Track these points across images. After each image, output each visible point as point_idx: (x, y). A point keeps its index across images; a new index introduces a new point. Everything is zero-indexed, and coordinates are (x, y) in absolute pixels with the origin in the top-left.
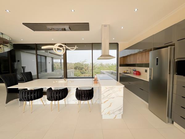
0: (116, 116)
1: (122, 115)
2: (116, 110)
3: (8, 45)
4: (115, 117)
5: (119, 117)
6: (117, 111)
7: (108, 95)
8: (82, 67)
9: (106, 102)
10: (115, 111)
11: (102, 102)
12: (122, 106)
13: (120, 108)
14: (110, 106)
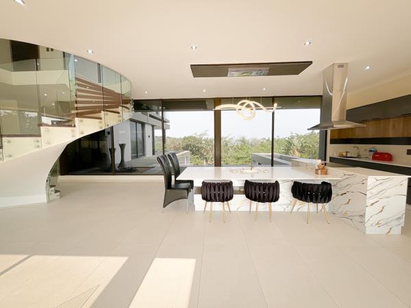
0: (391, 229)
1: (402, 227)
2: (391, 219)
3: (128, 106)
4: (389, 232)
5: (397, 231)
6: (393, 220)
7: (379, 192)
8: (199, 145)
9: (374, 205)
10: (389, 220)
11: (367, 205)
12: (404, 212)
13: (399, 215)
14: (382, 211)
